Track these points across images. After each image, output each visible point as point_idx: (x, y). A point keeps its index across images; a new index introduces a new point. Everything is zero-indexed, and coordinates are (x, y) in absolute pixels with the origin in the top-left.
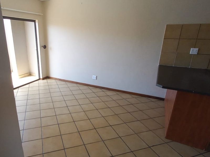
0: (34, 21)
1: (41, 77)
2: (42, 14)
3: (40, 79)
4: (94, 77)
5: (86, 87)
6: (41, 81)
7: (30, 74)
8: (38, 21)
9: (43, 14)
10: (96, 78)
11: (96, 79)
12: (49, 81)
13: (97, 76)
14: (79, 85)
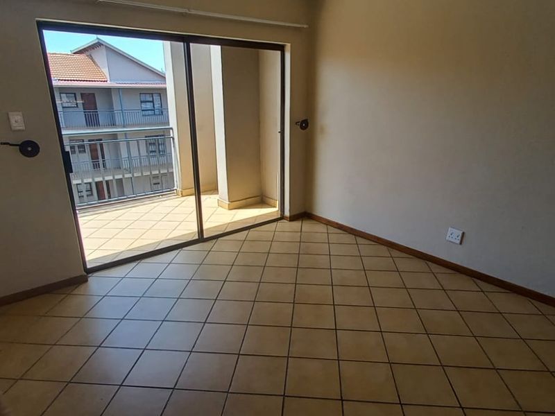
0: (281, 48)
1: (287, 213)
2: (305, 26)
3: (282, 218)
4: (454, 235)
5: (419, 265)
6: (286, 225)
7: (261, 200)
8: (291, 46)
9: (307, 24)
10: (460, 238)
11: (461, 243)
12: (307, 226)
13: (463, 233)
14: (396, 253)
